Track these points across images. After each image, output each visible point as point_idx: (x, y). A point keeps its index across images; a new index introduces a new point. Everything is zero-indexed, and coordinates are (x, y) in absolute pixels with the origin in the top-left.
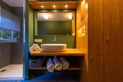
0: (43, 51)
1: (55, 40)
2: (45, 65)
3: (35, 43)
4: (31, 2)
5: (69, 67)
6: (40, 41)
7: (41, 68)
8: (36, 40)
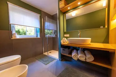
0: (69, 43)
1: (79, 35)
2: (71, 53)
3: (64, 37)
4: (61, 9)
5: (93, 61)
6: (68, 35)
7: (68, 55)
8: (65, 35)
